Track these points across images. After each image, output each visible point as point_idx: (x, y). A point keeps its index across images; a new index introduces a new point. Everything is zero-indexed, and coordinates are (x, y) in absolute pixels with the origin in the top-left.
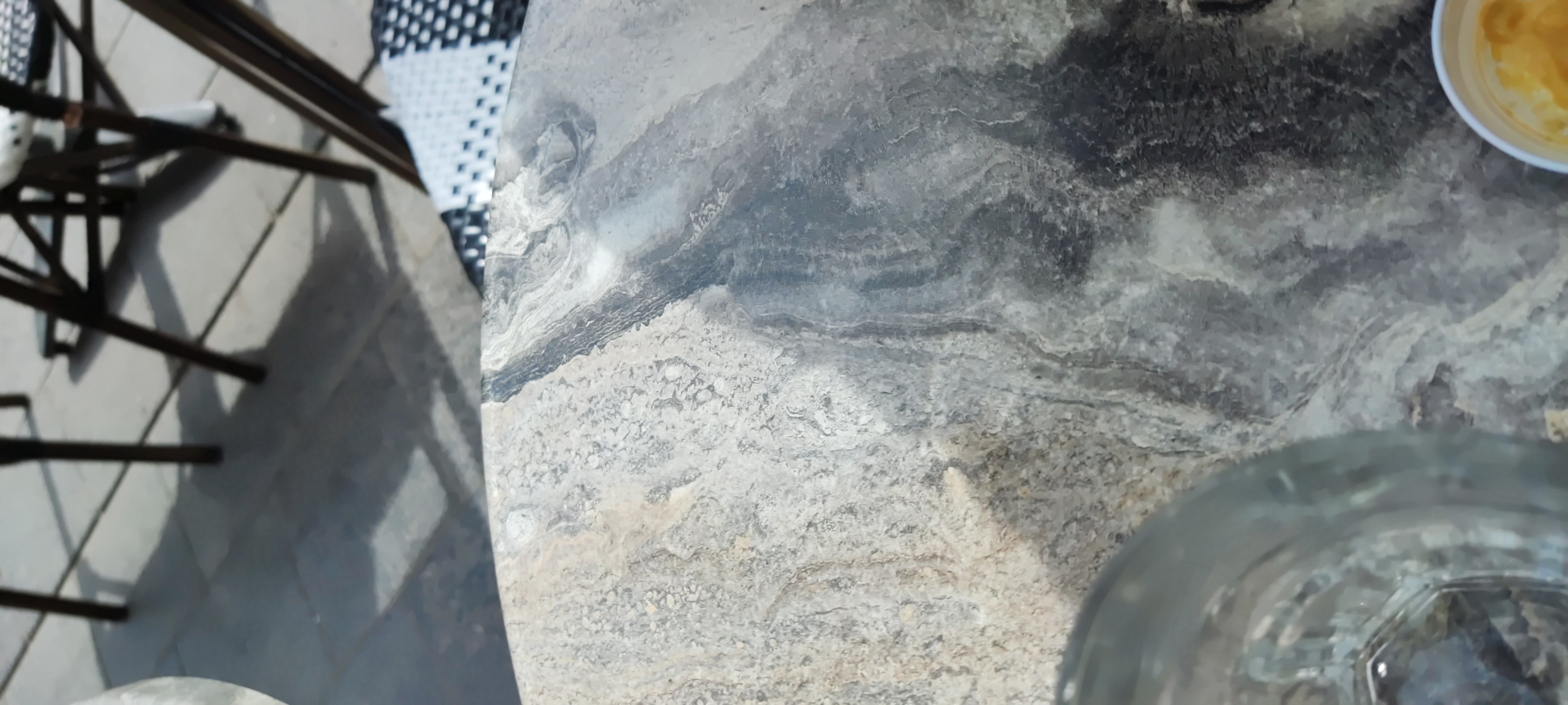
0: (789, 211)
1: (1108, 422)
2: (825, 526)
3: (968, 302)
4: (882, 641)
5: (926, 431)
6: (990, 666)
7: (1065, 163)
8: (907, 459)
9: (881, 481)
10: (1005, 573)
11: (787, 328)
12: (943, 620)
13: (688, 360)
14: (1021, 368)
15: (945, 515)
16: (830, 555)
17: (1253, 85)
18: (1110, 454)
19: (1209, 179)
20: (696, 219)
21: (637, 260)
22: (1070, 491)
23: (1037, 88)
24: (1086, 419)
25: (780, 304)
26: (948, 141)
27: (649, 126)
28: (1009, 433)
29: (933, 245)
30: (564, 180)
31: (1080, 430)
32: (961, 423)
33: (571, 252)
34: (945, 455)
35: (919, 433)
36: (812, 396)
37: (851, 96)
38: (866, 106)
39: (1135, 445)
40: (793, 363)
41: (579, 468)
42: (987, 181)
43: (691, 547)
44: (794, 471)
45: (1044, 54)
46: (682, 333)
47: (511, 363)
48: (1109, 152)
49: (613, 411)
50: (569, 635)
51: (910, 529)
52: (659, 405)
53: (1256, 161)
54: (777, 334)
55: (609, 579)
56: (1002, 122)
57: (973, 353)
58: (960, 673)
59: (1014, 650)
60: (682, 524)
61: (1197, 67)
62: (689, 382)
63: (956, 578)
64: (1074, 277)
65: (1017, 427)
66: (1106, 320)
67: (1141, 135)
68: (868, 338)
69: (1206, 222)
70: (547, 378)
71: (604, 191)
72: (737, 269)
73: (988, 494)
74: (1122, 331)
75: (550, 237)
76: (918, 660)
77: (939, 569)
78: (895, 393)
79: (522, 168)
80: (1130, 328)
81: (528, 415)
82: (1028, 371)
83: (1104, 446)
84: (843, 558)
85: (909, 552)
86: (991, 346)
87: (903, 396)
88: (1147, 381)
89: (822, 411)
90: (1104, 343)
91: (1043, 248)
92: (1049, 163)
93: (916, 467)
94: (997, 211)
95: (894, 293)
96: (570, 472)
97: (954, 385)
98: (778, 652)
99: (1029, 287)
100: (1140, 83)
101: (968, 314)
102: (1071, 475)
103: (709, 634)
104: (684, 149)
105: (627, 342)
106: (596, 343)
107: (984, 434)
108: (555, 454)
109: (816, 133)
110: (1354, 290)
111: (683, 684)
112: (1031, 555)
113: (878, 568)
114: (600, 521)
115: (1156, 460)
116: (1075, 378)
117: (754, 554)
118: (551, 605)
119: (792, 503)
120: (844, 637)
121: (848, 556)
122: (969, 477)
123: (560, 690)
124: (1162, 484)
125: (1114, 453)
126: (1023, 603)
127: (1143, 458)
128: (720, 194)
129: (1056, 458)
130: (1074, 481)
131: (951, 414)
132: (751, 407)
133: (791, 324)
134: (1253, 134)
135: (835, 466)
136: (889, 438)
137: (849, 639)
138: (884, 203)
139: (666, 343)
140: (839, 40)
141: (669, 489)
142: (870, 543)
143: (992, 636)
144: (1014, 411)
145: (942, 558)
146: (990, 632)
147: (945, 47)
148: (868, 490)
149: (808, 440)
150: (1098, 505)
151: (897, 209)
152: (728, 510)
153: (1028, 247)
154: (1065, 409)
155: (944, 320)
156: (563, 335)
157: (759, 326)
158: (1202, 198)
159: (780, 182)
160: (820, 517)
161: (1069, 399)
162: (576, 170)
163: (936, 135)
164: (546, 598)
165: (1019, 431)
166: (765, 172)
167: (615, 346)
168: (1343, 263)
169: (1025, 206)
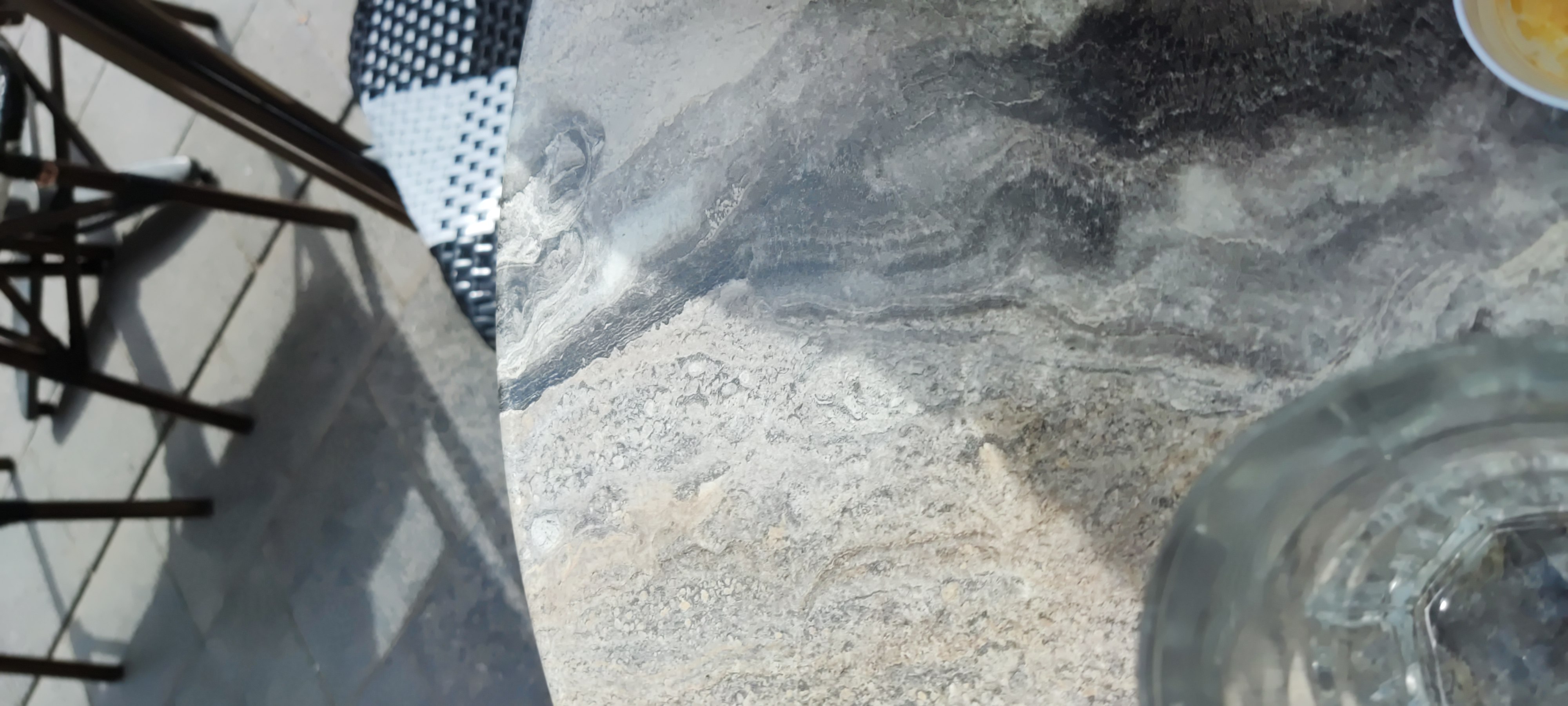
0: (806, 202)
1: (1146, 387)
2: (860, 510)
3: (996, 280)
4: (926, 621)
5: (959, 408)
6: (1037, 638)
7: (1088, 138)
8: (941, 438)
9: (916, 461)
10: (1048, 545)
11: (811, 317)
12: (987, 597)
13: (711, 356)
14: (1054, 341)
15: (983, 491)
16: (867, 539)
17: (1273, 51)
18: (1150, 419)
19: (1235, 144)
20: (712, 216)
21: (653, 260)
22: (1110, 459)
23: (1053, 67)
24: (1123, 387)
25: (802, 294)
26: (967, 124)
27: (659, 128)
28: (1045, 406)
29: (957, 226)
30: (575, 187)
31: (1117, 397)
32: (995, 399)
33: (584, 257)
34: (980, 431)
35: (952, 412)
36: (841, 382)
37: (864, 86)
38: (880, 96)
39: (1173, 409)
40: (819, 351)
41: (603, 470)
42: (1008, 160)
43: (723, 541)
44: (825, 457)
45: (1059, 33)
46: (704, 329)
47: (528, 370)
48: (1131, 124)
49: (636, 411)
50: (602, 638)
51: (948, 508)
52: (684, 401)
53: (1282, 124)
54: (801, 323)
55: (640, 580)
56: (1019, 102)
57: (1003, 330)
58: (1007, 648)
59: (1061, 621)
60: (713, 519)
61: (1216, 36)
62: (713, 378)
63: (997, 553)
64: (1103, 247)
65: (1053, 399)
66: (1138, 288)
67: (1163, 106)
68: (895, 321)
69: (1234, 186)
70: (567, 382)
71: (616, 194)
72: (756, 263)
73: (1026, 467)
74: (1155, 298)
75: (563, 244)
76: (962, 637)
77: (980, 545)
78: (925, 374)
79: (531, 178)
80: (1163, 294)
81: (549, 421)
82: (1061, 343)
83: (1142, 412)
84: (881, 541)
85: (948, 530)
86: (1022, 321)
87: (934, 375)
88: (1183, 346)
89: (852, 396)
90: (1137, 311)
91: (1069, 222)
92: (1071, 138)
93: (950, 445)
94: (1020, 188)
95: (919, 275)
96: (594, 474)
97: (986, 362)
98: (818, 640)
99: (1058, 260)
100: (1159, 55)
101: (996, 291)
102: (1110, 443)
103: (746, 627)
104: (696, 148)
105: (647, 342)
106: (615, 345)
107: (1019, 408)
108: (578, 457)
109: (830, 124)
110: (1389, 243)
111: (721, 679)
112: (1074, 525)
113: (917, 549)
114: (628, 521)
115: (1197, 422)
116: (1110, 347)
117: (788, 543)
118: (581, 609)
119: (825, 490)
120: (886, 620)
121: (885, 539)
122: (1005, 451)
123: (594, 694)
124: (1204, 445)
125: (1152, 418)
126: (1068, 573)
127: (1183, 421)
128: (736, 190)
129: (1095, 427)
130: (1113, 448)
131: (984, 391)
132: (777, 398)
133: (815, 312)
134: (1277, 98)
135: (868, 450)
136: (922, 418)
137: (891, 622)
138: (905, 188)
139: (687, 340)
140: (849, 33)
141: (697, 484)
142: (908, 525)
143: (1038, 609)
144: (1049, 383)
145: (983, 534)
146: (1035, 604)
147: (957, 33)
148: (903, 471)
149: (838, 426)
150: (1139, 470)
151: (918, 193)
152: (759, 502)
153: (1054, 221)
154: (1101, 378)
155: (972, 299)
156: (581, 339)
157: (782, 317)
158: (1230, 162)
159: (797, 174)
160: (855, 502)
161: (1104, 368)
162: (587, 175)
163: (953, 118)
164: (576, 602)
165: (1054, 403)
166: (780, 165)
167: (635, 347)
168: (1376, 217)
169: (1048, 182)
